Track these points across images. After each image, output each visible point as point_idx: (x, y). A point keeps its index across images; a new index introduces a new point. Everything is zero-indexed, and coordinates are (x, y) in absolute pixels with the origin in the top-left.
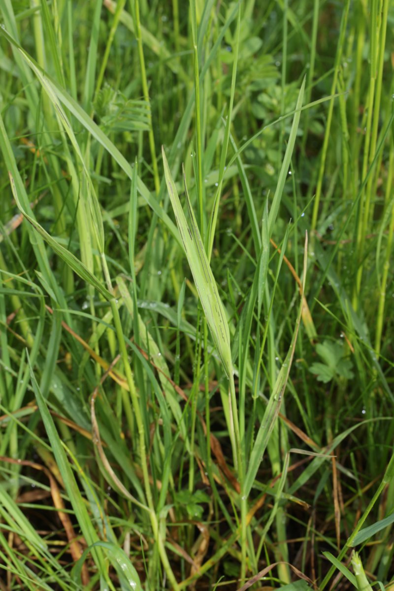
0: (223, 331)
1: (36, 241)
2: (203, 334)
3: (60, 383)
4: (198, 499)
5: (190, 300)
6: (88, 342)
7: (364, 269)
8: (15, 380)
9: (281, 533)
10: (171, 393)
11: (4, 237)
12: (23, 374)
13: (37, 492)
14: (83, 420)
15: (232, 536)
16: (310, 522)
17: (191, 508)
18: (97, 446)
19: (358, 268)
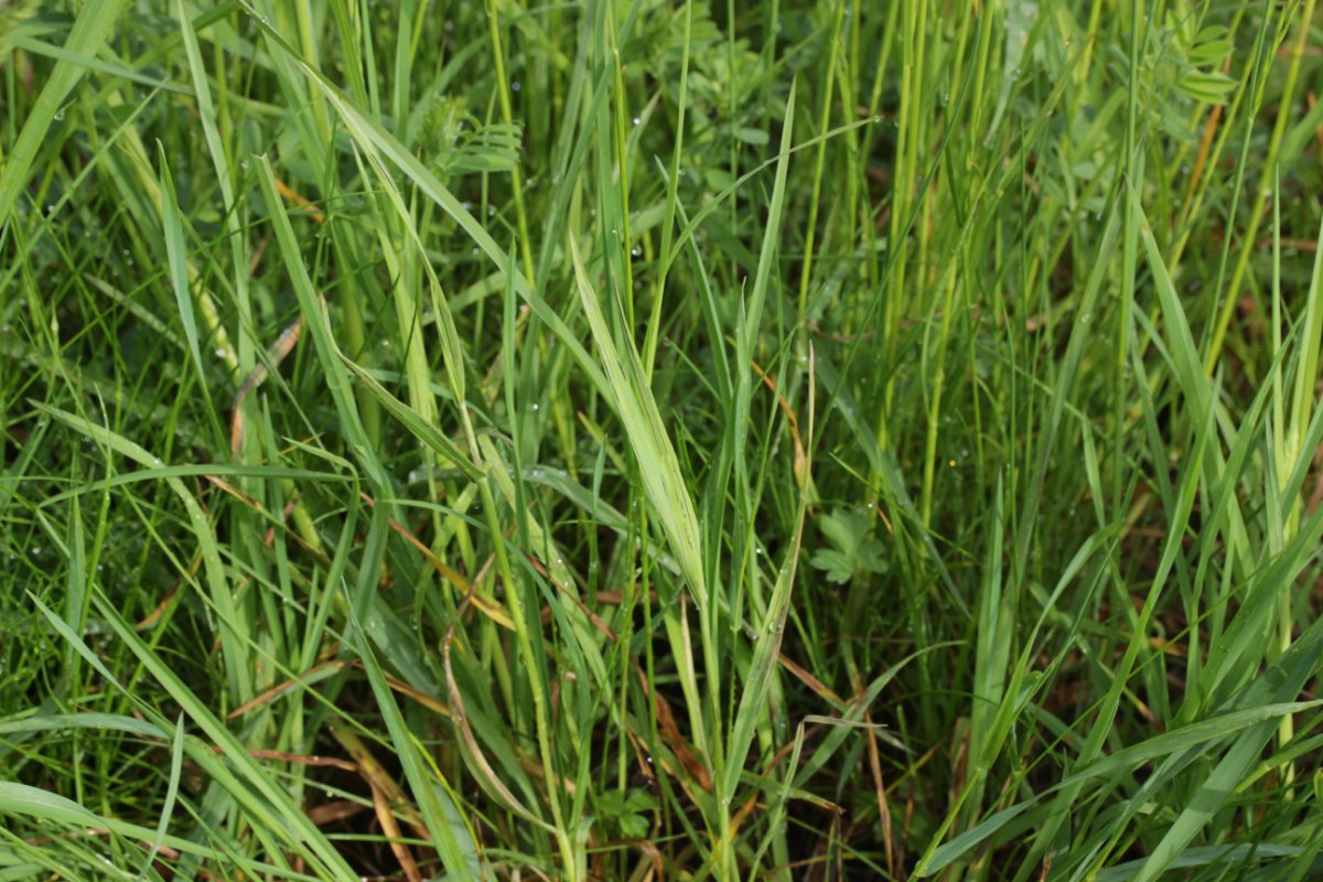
0: (690, 532)
1: (337, 383)
2: (640, 526)
3: (380, 619)
4: (638, 804)
5: (583, 444)
6: (429, 545)
7: (898, 379)
8: (301, 621)
9: (781, 854)
10: (583, 625)
11: (269, 372)
12: (317, 608)
13: (337, 805)
14: (424, 679)
15: (703, 866)
16: (832, 829)
17: (629, 823)
18: (460, 728)
19: (885, 380)
